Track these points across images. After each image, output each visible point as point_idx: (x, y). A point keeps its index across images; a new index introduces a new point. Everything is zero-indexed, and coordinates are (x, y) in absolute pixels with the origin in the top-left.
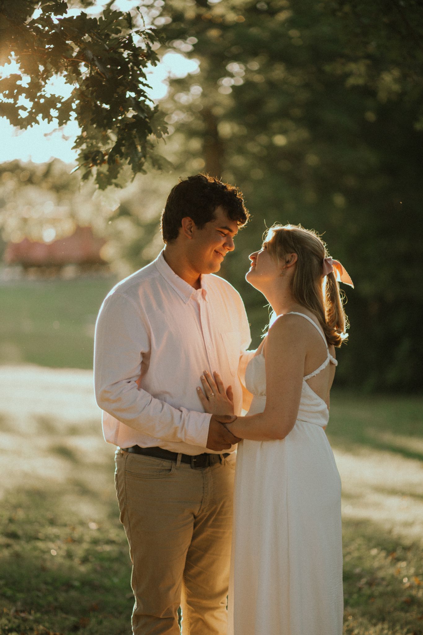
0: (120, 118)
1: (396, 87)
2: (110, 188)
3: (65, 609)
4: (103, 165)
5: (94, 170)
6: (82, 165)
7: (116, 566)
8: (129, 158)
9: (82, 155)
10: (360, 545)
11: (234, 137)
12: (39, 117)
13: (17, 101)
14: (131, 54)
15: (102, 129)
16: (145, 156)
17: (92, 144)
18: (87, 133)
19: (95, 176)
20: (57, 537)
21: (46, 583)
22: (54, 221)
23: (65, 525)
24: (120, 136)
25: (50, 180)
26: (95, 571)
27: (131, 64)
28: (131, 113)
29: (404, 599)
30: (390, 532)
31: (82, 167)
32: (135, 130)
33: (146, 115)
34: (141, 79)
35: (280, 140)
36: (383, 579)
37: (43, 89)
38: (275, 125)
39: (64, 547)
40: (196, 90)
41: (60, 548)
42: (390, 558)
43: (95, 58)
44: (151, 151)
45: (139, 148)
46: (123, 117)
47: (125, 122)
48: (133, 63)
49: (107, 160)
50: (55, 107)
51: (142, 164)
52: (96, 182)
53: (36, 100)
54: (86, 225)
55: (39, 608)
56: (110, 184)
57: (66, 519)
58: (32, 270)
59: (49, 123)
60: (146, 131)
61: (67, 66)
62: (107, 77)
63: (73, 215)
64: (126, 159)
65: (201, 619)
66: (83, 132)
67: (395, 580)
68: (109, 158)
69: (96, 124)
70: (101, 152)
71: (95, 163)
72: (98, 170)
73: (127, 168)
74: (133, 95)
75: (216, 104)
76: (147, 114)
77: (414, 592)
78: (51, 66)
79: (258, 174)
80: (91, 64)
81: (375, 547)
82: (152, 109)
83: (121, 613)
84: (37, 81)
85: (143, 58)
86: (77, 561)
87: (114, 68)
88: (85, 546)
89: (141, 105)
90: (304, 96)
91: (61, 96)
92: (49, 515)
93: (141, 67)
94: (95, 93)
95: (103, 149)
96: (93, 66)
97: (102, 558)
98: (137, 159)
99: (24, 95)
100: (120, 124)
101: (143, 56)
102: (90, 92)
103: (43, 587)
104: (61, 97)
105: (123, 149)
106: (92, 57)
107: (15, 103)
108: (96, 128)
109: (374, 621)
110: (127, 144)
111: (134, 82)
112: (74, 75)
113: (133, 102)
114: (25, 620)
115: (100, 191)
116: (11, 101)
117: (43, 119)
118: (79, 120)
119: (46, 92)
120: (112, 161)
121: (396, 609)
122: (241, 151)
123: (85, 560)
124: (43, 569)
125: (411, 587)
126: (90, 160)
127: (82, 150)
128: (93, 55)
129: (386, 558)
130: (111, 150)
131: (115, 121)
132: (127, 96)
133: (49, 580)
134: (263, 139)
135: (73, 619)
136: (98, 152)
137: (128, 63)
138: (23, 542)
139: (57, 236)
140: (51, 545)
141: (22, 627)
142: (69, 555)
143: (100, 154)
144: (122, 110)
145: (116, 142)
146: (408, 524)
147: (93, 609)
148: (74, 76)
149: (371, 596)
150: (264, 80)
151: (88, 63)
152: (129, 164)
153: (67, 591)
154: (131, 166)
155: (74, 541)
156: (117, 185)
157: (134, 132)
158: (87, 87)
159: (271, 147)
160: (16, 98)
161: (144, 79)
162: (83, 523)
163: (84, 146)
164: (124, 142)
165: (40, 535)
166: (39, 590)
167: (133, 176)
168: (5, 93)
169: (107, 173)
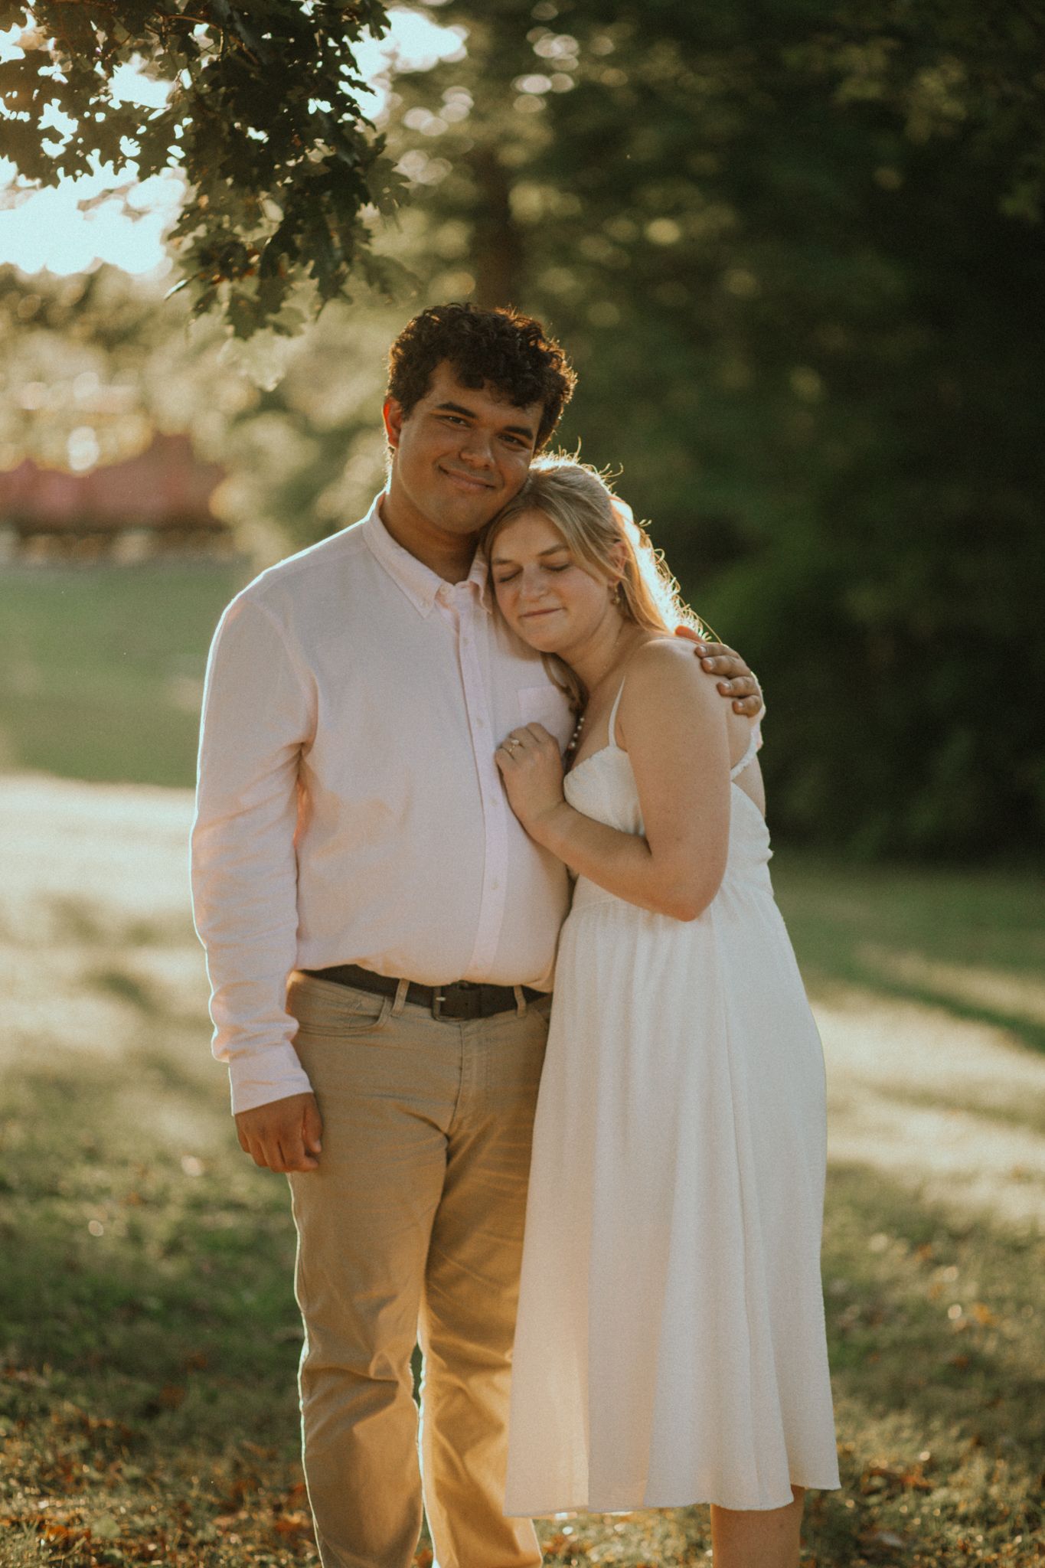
0: (291, 163)
1: (953, 108)
2: (260, 334)
3: (123, 1363)
4: (247, 278)
5: (225, 288)
6: (195, 277)
7: (248, 1263)
8: (312, 263)
9: (195, 254)
10: (844, 1226)
11: (547, 221)
12: (93, 157)
13: (38, 116)
14: (321, 9)
15: (247, 190)
16: (348, 260)
17: (219, 226)
18: (210, 199)
19: (226, 305)
20: (104, 1191)
21: (78, 1301)
22: (100, 421)
23: (124, 1163)
24: (290, 209)
25: (92, 317)
26: (197, 1274)
27: (321, 31)
28: (319, 152)
29: (950, 1356)
30: (917, 1196)
31: (194, 283)
32: (329, 193)
33: (357, 158)
34: (345, 69)
35: (664, 232)
36: (900, 1308)
37: (102, 90)
38: (654, 194)
39: (122, 1216)
40: (459, 102)
41: (111, 1218)
42: (918, 1258)
43: (236, 15)
44: (366, 247)
45: (336, 240)
46: (300, 160)
47: (306, 175)
48: (325, 28)
49: (259, 265)
50: (132, 135)
51: (341, 279)
52: (227, 320)
53: (87, 114)
54: (178, 429)
55: (60, 1361)
56: (263, 325)
57: (125, 1147)
58: (42, 540)
59: (116, 172)
60: (356, 196)
61: (165, 34)
62: (264, 61)
63: (144, 406)
64: (305, 264)
65: (460, 1390)
66: (199, 196)
67: (929, 1311)
68: (262, 260)
69: (233, 176)
70: (241, 246)
71: (227, 273)
72: (233, 290)
73: (303, 288)
74: (326, 107)
75: (508, 138)
76: (360, 156)
77: (975, 1341)
78: (127, 34)
79: (607, 313)
80: (225, 30)
81: (881, 1230)
82: (371, 143)
83: (260, 1376)
84: (89, 69)
85: (351, 16)
86: (152, 1250)
87: (281, 39)
88: (174, 1213)
89: (345, 132)
90: (722, 123)
91: (147, 107)
92: (84, 1137)
93: (346, 39)
94: (233, 101)
95: (248, 239)
96: (230, 34)
97: (215, 1243)
98: (330, 266)
99: (56, 102)
100: (292, 179)
101: (351, 13)
102: (220, 98)
103: (71, 1310)
104: (146, 110)
105: (298, 240)
106: (229, 12)
107: (35, 121)
108: (232, 186)
109: (880, 1407)
110: (307, 227)
111: (329, 76)
112: (182, 54)
113: (326, 125)
114: (28, 1389)
115: (239, 343)
116: (25, 116)
117: (103, 162)
118: (191, 167)
119: (109, 97)
120: (270, 269)
121: (931, 1381)
122: (566, 256)
123: (173, 1248)
124: (72, 1267)
125: (969, 1329)
126: (215, 266)
127: (196, 239)
128: (231, 8)
129: (908, 1256)
130: (268, 241)
131: (279, 169)
132: (312, 110)
133: (86, 1292)
134: (622, 228)
135: (144, 1389)
136: (236, 245)
137: (314, 28)
138: (21, 1201)
139: (102, 456)
140: (89, 1210)
141: (22, 1407)
142: (135, 1236)
143: (240, 252)
144: (299, 143)
145: (281, 223)
146: (962, 1179)
147: (196, 1366)
148: (182, 58)
149: (871, 1350)
150: (626, 80)
151: (218, 27)
152: (312, 276)
153: (130, 1322)
154: (315, 282)
155: (144, 1201)
156: (279, 329)
157: (326, 197)
158: (215, 84)
159: (642, 248)
160: (37, 112)
161: (353, 70)
162: (167, 1160)
163: (201, 231)
164: (300, 222)
165: (64, 1185)
166: (60, 1316)
167: (318, 307)
168: (11, 96)
169: (256, 298)
